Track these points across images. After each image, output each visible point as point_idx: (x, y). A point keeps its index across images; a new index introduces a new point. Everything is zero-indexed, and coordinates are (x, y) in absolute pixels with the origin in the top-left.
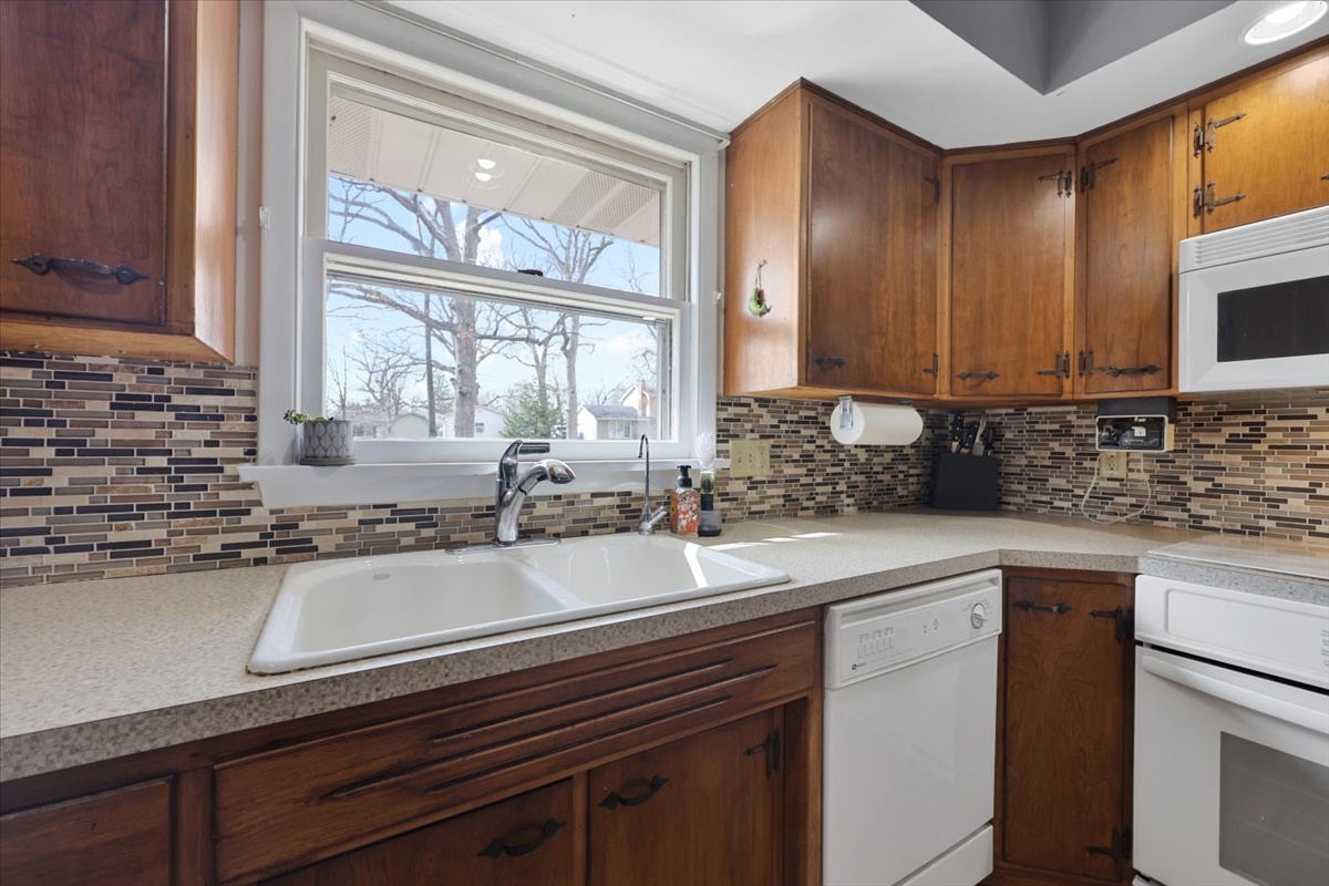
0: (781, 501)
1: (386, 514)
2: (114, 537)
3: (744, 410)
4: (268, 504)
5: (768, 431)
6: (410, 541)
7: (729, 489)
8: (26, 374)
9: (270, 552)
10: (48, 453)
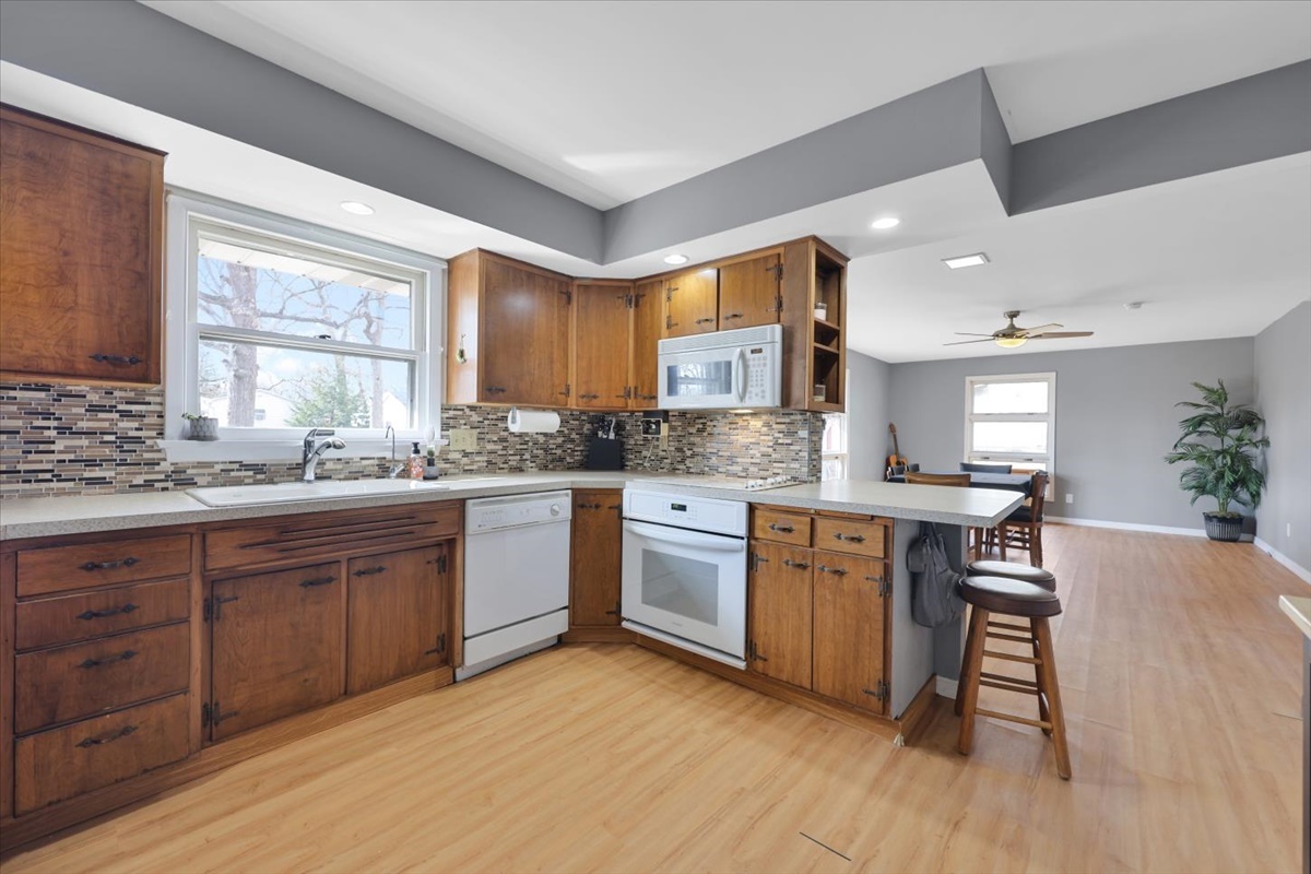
0: (485, 464)
1: (236, 466)
2: (87, 475)
3: (460, 413)
4: (170, 460)
5: (476, 424)
6: (251, 481)
8: (42, 395)
9: (170, 484)
10: (53, 433)
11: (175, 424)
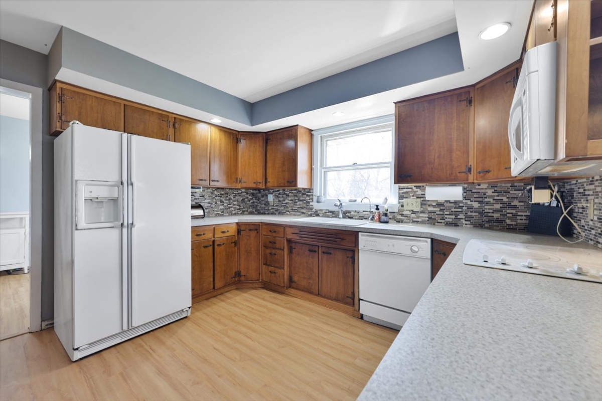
1: (328, 211)
2: (302, 211)
3: (410, 190)
4: (315, 208)
5: (420, 196)
6: (331, 216)
7: (404, 213)
8: (296, 191)
9: (315, 215)
10: (297, 200)
11: (315, 199)
